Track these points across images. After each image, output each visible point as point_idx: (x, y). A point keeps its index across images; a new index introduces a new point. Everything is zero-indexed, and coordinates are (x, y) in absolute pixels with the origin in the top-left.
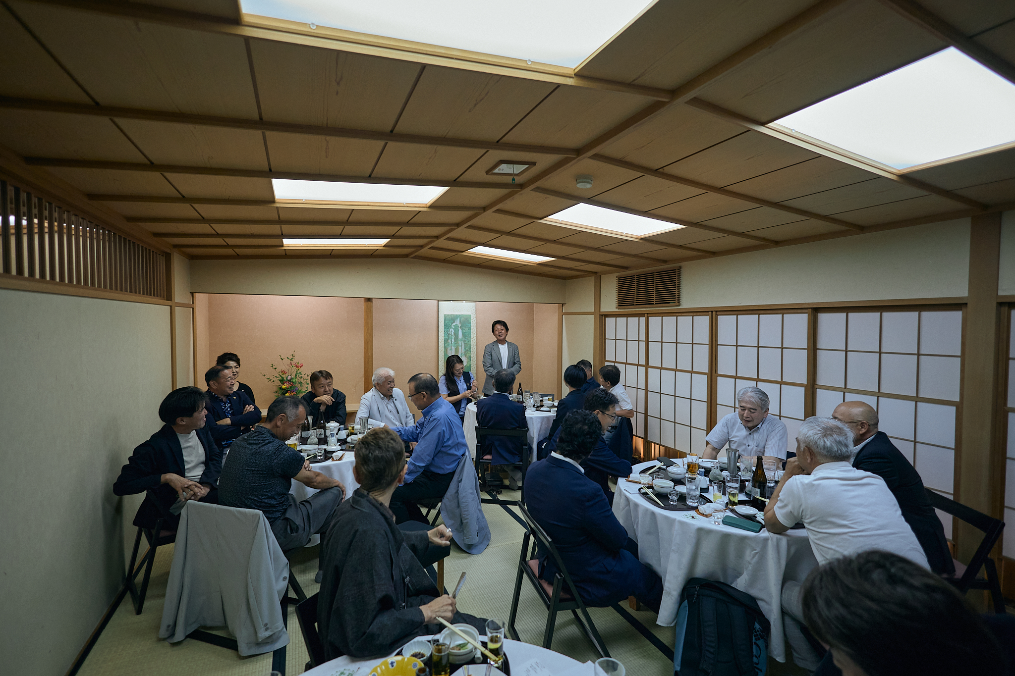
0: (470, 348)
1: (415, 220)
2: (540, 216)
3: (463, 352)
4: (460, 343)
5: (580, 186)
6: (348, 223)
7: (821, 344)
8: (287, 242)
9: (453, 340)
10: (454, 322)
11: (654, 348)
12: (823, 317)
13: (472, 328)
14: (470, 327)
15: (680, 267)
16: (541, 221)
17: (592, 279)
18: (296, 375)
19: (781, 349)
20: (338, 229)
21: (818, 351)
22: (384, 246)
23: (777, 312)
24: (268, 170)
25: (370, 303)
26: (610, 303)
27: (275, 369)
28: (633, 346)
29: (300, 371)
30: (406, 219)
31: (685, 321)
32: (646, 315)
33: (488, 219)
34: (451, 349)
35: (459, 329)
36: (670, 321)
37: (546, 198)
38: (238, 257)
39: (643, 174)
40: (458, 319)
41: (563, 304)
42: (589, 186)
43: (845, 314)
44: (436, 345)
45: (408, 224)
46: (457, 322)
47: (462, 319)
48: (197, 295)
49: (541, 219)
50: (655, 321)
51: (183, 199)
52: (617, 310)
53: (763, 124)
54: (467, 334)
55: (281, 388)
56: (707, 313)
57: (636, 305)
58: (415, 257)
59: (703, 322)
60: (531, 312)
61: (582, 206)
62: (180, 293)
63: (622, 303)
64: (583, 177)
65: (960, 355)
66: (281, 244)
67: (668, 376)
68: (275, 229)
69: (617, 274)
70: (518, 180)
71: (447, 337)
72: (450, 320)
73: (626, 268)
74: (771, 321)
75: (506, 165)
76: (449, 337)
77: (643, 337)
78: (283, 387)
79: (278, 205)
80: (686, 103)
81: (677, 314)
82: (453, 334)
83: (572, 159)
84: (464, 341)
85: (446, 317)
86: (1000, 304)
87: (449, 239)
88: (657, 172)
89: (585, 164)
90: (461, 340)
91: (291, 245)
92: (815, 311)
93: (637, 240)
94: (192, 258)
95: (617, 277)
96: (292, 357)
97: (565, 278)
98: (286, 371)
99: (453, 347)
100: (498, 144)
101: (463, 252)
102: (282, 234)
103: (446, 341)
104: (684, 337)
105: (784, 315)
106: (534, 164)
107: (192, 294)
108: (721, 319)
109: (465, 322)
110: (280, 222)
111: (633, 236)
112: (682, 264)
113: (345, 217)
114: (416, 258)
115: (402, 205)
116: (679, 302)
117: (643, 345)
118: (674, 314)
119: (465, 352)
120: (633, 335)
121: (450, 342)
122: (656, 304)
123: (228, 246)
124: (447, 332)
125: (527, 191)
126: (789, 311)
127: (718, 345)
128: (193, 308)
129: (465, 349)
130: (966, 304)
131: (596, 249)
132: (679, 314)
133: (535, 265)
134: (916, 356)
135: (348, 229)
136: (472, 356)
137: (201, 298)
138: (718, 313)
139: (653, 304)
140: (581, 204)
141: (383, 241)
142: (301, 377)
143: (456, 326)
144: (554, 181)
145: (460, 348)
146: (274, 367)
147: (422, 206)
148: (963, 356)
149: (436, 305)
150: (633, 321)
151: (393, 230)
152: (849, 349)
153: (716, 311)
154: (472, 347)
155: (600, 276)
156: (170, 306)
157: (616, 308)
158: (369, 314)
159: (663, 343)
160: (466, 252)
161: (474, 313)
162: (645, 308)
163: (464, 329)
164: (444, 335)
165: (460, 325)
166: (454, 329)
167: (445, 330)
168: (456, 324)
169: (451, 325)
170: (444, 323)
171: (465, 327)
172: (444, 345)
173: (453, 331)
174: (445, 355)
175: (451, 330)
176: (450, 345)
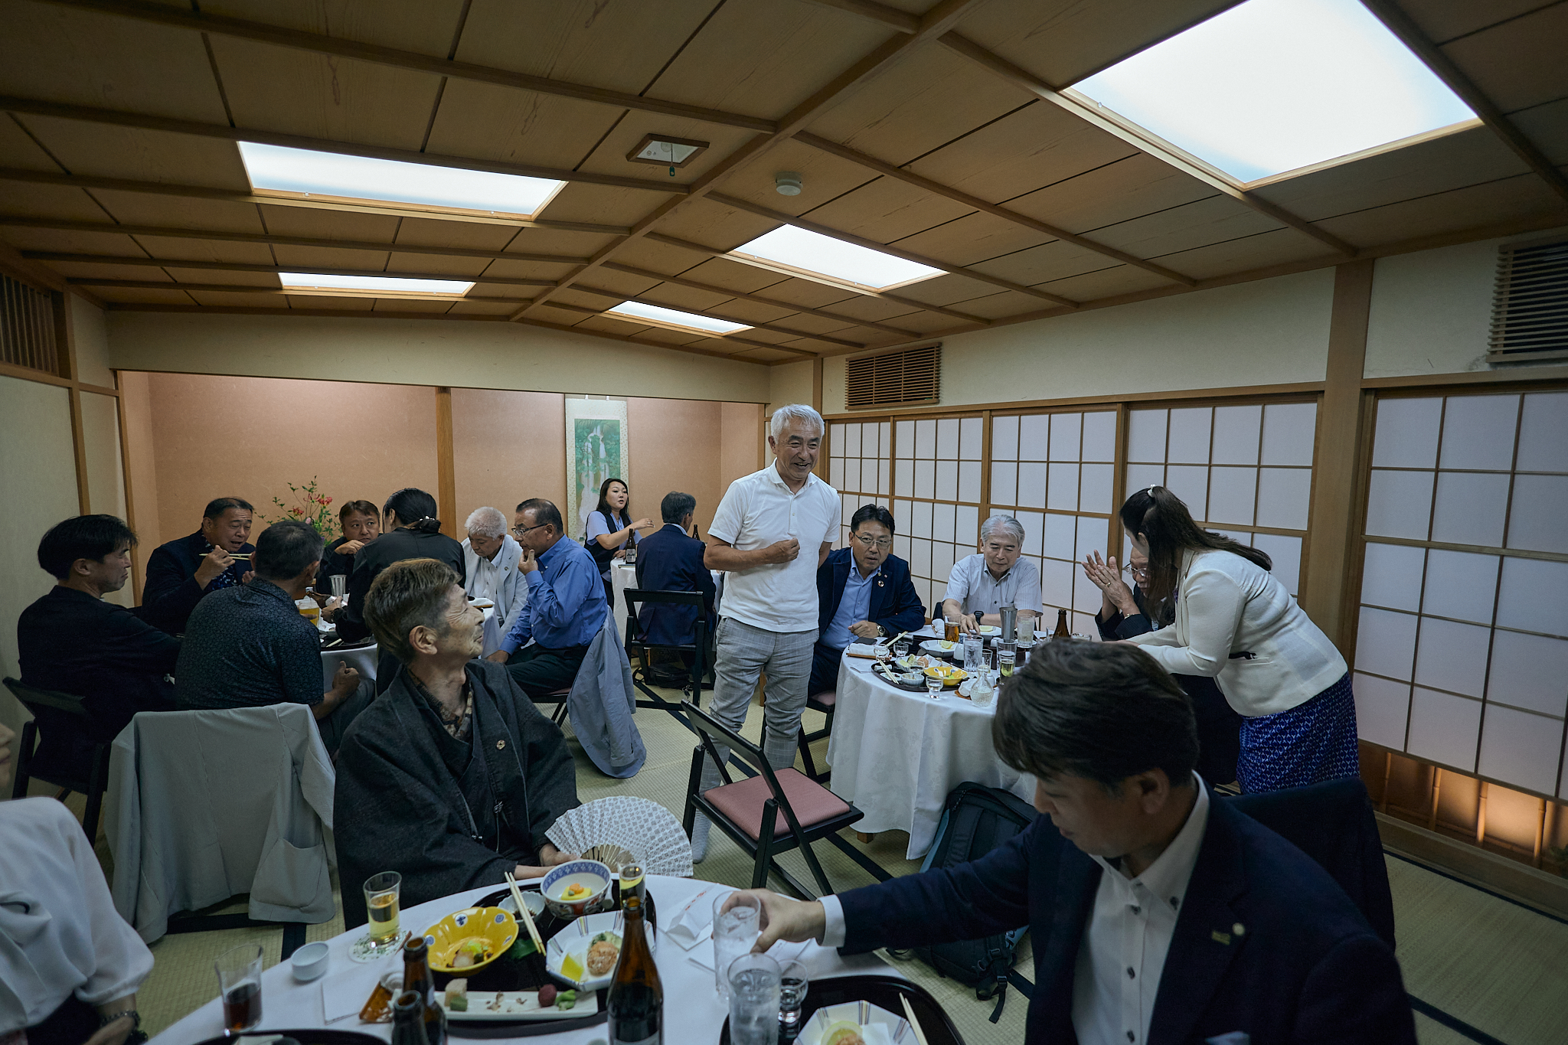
1: (516, 246)
2: (722, 247)
4: (602, 465)
5: (782, 190)
6: (393, 246)
7: (1133, 457)
8: (288, 280)
9: (590, 461)
11: (903, 469)
12: (1137, 416)
13: (621, 441)
14: (619, 441)
15: (940, 344)
16: (725, 256)
17: (809, 365)
18: (320, 517)
19: (1078, 465)
20: (378, 257)
21: (1128, 465)
22: (466, 297)
23: (1075, 409)
24: (225, 121)
25: (446, 395)
26: (837, 401)
27: (282, 505)
28: (870, 466)
29: (327, 509)
30: (500, 244)
31: (949, 425)
32: (892, 418)
33: (638, 249)
34: (588, 475)
35: (601, 442)
36: (926, 426)
37: (730, 213)
38: (200, 308)
39: (881, 173)
40: (599, 427)
41: (765, 404)
42: (796, 191)
43: (1166, 411)
44: (563, 468)
45: (502, 253)
48: (125, 376)
49: (724, 252)
50: (904, 427)
51: (67, 176)
52: (847, 412)
53: (1056, 89)
54: (614, 451)
56: (980, 414)
57: (876, 404)
58: (523, 320)
59: (974, 427)
60: (716, 417)
61: (788, 229)
62: (87, 364)
63: (854, 401)
64: (786, 176)
65: (1311, 465)
66: (279, 287)
67: (922, 510)
68: (259, 252)
69: (848, 356)
70: (682, 175)
71: (580, 456)
72: (585, 429)
73: (860, 346)
74: (1066, 423)
75: (660, 143)
76: (583, 455)
77: (886, 452)
79: (258, 200)
80: (938, 39)
81: (937, 417)
82: (590, 450)
83: (768, 138)
84: (609, 462)
85: (578, 422)
86: (1365, 391)
87: (574, 286)
88: (901, 171)
89: (787, 149)
90: (605, 461)
91: (297, 288)
92: (1128, 406)
93: (875, 295)
94: (110, 306)
95: (846, 361)
96: (311, 486)
97: (768, 363)
98: (302, 509)
99: (590, 472)
100: (642, 100)
101: (601, 312)
102: (277, 265)
103: (579, 462)
104: (948, 450)
105: (1085, 414)
106: (703, 145)
107: (115, 372)
108: (999, 422)
109: (610, 431)
110: (267, 237)
111: (869, 289)
112: (944, 339)
113: (387, 235)
114: (523, 322)
115: (488, 214)
116: (938, 397)
117: (885, 465)
118: (933, 417)
120: (870, 451)
121: (586, 465)
122: (904, 400)
123: (175, 284)
124: (580, 448)
125: (699, 194)
126: (1092, 408)
127: (992, 461)
128: (117, 398)
130: (1323, 392)
131: (814, 311)
132: (941, 416)
133: (720, 338)
134: (1256, 469)
135: (399, 259)
137: (133, 383)
138: (993, 413)
139: (900, 401)
140: (787, 226)
141: (462, 288)
142: (330, 521)
143: (595, 438)
144: (741, 180)
145: (602, 473)
146: (279, 503)
147: (523, 218)
148: (1314, 468)
149: (561, 403)
150: (871, 428)
151: (478, 264)
152: (1169, 462)
153: (991, 410)
154: (621, 472)
155: (822, 359)
156: (69, 388)
157: (846, 408)
158: (444, 414)
159: (916, 461)
160: (607, 312)
161: (626, 418)
162: (889, 407)
170: (576, 432)
171: (610, 440)
172: (575, 469)
173: (590, 446)
174: (577, 485)
175: (586, 444)
176: (586, 469)
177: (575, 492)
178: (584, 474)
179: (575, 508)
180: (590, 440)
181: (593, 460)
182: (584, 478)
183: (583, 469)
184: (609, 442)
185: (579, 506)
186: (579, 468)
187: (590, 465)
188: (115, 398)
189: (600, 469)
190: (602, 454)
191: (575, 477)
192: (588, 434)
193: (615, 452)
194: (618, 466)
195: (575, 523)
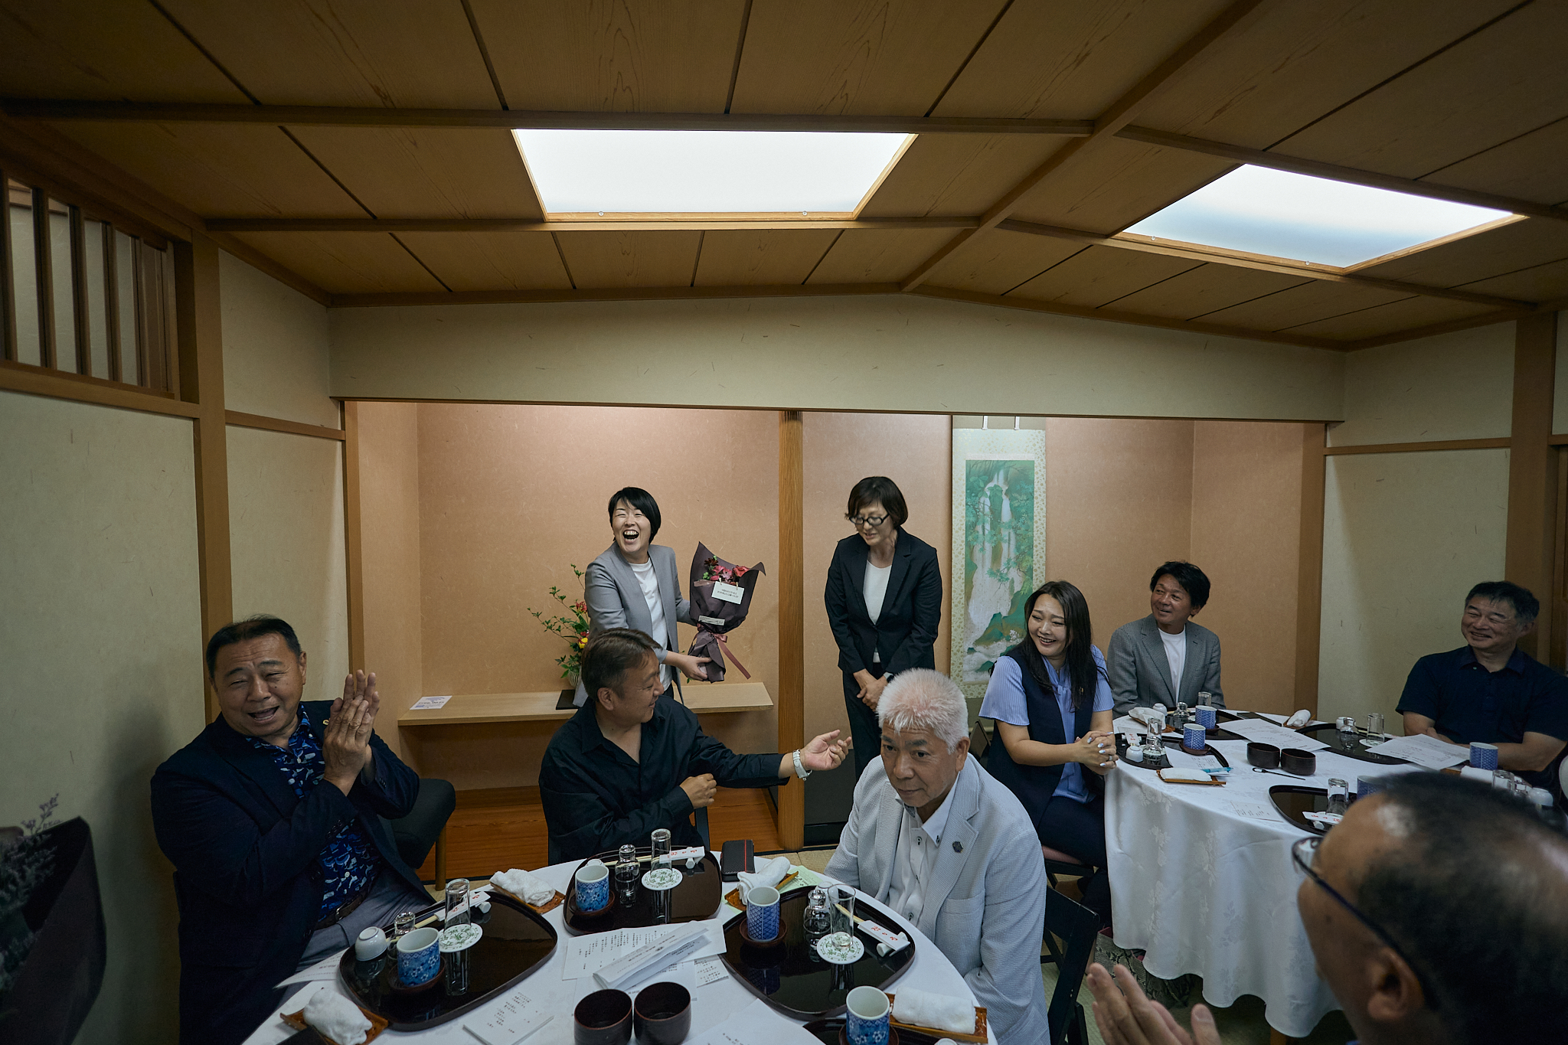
0: (1031, 547)
3: (1012, 556)
4: (1005, 533)
9: (988, 527)
10: (990, 480)
13: (1036, 495)
14: (1032, 494)
17: (1505, 330)
25: (795, 424)
27: (563, 597)
34: (983, 549)
35: (1004, 497)
38: (452, 295)
40: (1002, 473)
41: (1327, 422)
44: (944, 537)
46: (999, 481)
47: (1011, 470)
54: (1023, 510)
58: (922, 290)
71: (972, 519)
72: (981, 474)
76: (977, 516)
82: (987, 510)
84: (1015, 529)
90: (1009, 526)
94: (333, 300)
99: (986, 544)
103: (970, 528)
107: (341, 403)
109: (1020, 478)
114: (923, 293)
119: (1017, 558)
121: (981, 532)
124: (972, 507)
128: (343, 442)
129: (1018, 548)
133: (1337, 279)
136: (1035, 567)
137: (387, 419)
143: (996, 490)
145: (1005, 546)
146: (560, 594)
149: (947, 429)
154: (1035, 543)
155: (1560, 316)
156: (192, 419)
158: (792, 455)
160: (1119, 235)
161: (1043, 457)
163: (1016, 499)
164: (964, 512)
165: (1005, 488)
166: (990, 498)
167: (969, 500)
168: (995, 486)
169: (983, 489)
170: (967, 481)
171: (1019, 493)
172: (964, 539)
173: (988, 502)
174: (967, 564)
175: (982, 500)
176: (981, 539)
177: (963, 576)
178: (978, 547)
179: (963, 601)
180: (988, 493)
181: (992, 524)
182: (977, 555)
183: (976, 539)
184: (1016, 495)
185: (968, 596)
186: (970, 538)
187: (986, 532)
188: (339, 444)
189: (1002, 539)
190: (1006, 514)
191: (963, 552)
192: (985, 486)
193: (1027, 513)
194: (1030, 533)
195: (962, 625)
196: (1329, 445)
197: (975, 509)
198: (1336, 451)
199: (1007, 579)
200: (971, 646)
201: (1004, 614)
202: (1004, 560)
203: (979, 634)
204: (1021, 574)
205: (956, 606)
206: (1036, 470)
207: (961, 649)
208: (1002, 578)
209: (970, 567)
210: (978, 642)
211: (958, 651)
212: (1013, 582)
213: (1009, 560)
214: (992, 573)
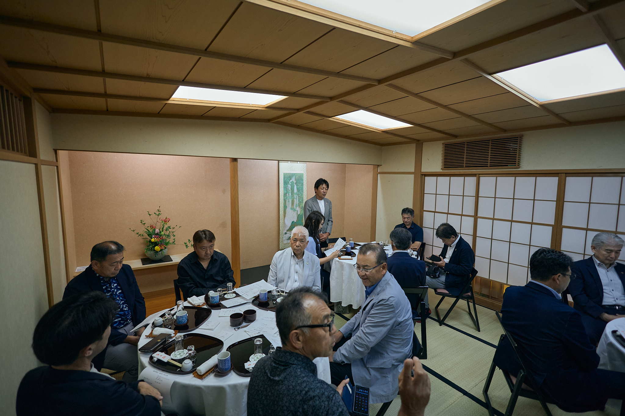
3: (297, 203)
4: (295, 196)
8: (180, 92)
9: (290, 194)
10: (291, 179)
11: (485, 203)
13: (304, 184)
14: (303, 184)
15: (521, 137)
17: (413, 146)
25: (236, 163)
26: (433, 165)
27: (144, 224)
28: (456, 199)
35: (295, 185)
36: (506, 180)
40: (294, 177)
41: (378, 165)
44: (277, 198)
46: (293, 180)
47: (297, 176)
48: (60, 153)
49: (490, 74)
50: (488, 180)
52: (441, 171)
54: (301, 189)
55: (150, 241)
56: (555, 175)
57: (466, 167)
59: (550, 182)
60: (344, 171)
63: (447, 165)
67: (502, 225)
71: (286, 192)
72: (288, 177)
77: (470, 193)
78: (153, 240)
81: (516, 175)
82: (290, 189)
84: (298, 195)
85: (285, 175)
90: (296, 194)
91: (177, 100)
94: (52, 110)
95: (443, 144)
96: (159, 212)
97: (382, 145)
98: (154, 225)
99: (290, 200)
101: (330, 117)
102: (186, 79)
103: (285, 195)
104: (524, 194)
107: (56, 151)
108: (570, 181)
109: (299, 179)
112: (523, 133)
114: (276, 123)
116: (519, 165)
117: (470, 199)
118: (513, 175)
119: (299, 204)
120: (456, 191)
121: (288, 196)
122: (490, 166)
124: (285, 188)
127: (565, 202)
129: (299, 201)
132: (519, 175)
137: (62, 154)
138: (567, 175)
139: (487, 166)
143: (292, 182)
145: (295, 200)
146: (143, 223)
149: (277, 165)
150: (457, 181)
153: (566, 173)
154: (304, 199)
155: (422, 143)
156: (35, 164)
157: (441, 169)
158: (235, 173)
159: (496, 199)
160: (334, 118)
161: (306, 172)
162: (476, 169)
163: (298, 185)
164: (283, 190)
165: (295, 182)
166: (291, 185)
167: (284, 186)
168: (292, 181)
169: (289, 182)
170: (284, 180)
171: (299, 183)
172: (283, 198)
175: (288, 186)
176: (288, 198)
177: (283, 210)
178: (287, 201)
179: (283, 218)
180: (290, 184)
181: (291, 193)
182: (287, 203)
183: (287, 198)
185: (285, 216)
186: (285, 198)
187: (290, 196)
188: (56, 167)
189: (294, 198)
190: (295, 190)
191: (283, 202)
194: (302, 196)
195: (283, 225)
196: (378, 171)
197: (286, 189)
198: (381, 173)
199: (296, 210)
200: (286, 232)
201: (295, 221)
202: (295, 205)
203: (288, 228)
204: (300, 209)
205: (281, 219)
206: (304, 176)
207: (283, 233)
208: (294, 210)
209: (285, 207)
210: (288, 231)
211: (282, 234)
212: (297, 211)
213: (296, 204)
214: (291, 209)
